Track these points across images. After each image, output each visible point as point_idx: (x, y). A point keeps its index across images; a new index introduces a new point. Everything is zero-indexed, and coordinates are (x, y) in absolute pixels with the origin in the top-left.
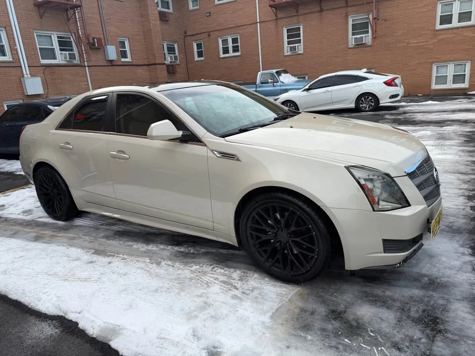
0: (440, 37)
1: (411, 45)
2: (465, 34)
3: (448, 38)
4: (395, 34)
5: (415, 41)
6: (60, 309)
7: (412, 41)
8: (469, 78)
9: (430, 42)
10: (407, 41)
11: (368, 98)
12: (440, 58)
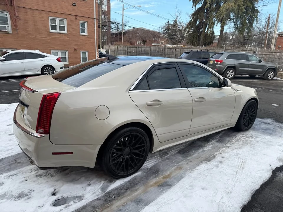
0: (53, 36)
1: (37, 38)
2: (64, 37)
3: (56, 37)
4: (27, 30)
5: (40, 36)
6: (269, 170)
7: (38, 36)
8: (68, 59)
9: (48, 38)
10: (35, 35)
11: (49, 68)
12: (54, 48)
